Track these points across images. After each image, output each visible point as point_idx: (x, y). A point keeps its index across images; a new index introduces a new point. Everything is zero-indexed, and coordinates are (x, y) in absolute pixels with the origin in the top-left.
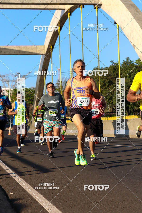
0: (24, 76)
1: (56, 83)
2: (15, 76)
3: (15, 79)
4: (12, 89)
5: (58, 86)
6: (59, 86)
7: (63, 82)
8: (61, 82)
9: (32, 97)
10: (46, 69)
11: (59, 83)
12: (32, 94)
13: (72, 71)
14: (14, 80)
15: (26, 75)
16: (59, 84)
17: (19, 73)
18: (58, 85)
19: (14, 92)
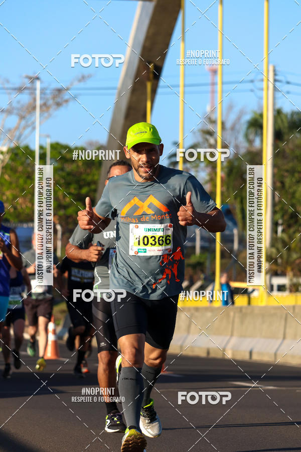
0: (60, 91)
1: (200, 127)
2: (20, 90)
3: (18, 102)
4: (4, 145)
5: (207, 140)
6: (212, 141)
7: (228, 125)
8: (223, 124)
9: (89, 184)
10: (158, 64)
11: (210, 127)
12: (88, 174)
13: (271, 79)
14: (13, 108)
15: (68, 89)
16: (210, 133)
17: (38, 78)
18: (208, 137)
19: (12, 159)
